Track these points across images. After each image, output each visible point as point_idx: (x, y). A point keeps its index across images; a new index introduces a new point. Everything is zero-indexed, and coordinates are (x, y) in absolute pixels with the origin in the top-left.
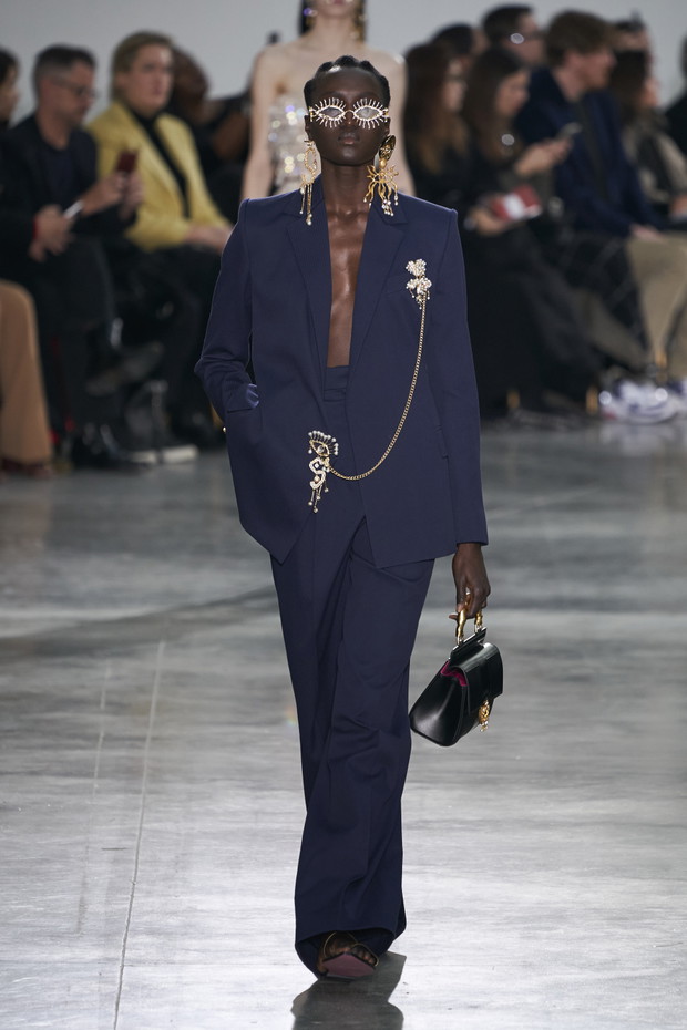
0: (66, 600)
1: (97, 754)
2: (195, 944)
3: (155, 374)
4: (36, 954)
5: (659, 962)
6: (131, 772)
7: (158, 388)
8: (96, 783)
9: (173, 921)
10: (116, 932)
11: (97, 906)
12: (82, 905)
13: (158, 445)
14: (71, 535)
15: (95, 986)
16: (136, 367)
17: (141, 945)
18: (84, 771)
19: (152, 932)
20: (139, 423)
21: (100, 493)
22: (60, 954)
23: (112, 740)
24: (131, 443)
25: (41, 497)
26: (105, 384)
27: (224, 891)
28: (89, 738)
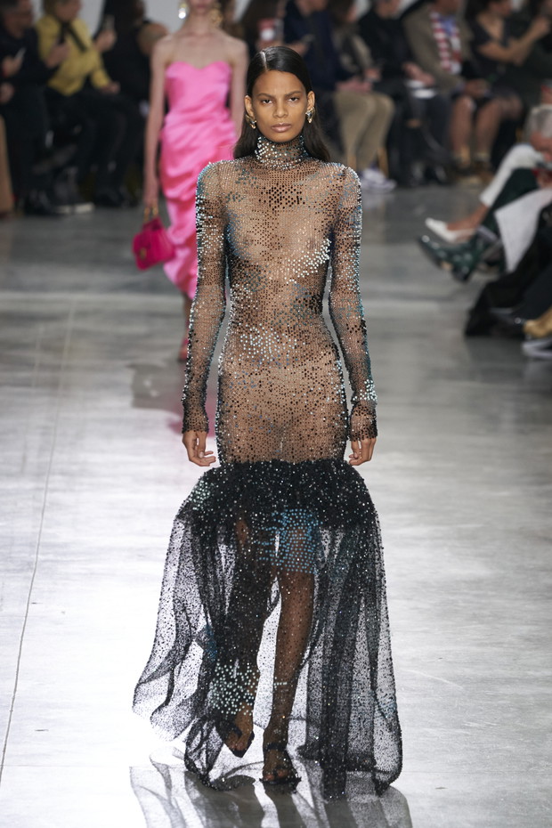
0: (19, 288)
1: (34, 374)
2: (87, 480)
3: (71, 163)
6: (53, 384)
7: (72, 171)
8: (33, 391)
9: (74, 468)
10: (42, 473)
11: (33, 458)
12: (24, 458)
13: (73, 202)
14: (23, 252)
15: (30, 503)
16: (61, 158)
17: (57, 481)
18: (26, 384)
19: (63, 473)
20: (62, 190)
21: (40, 230)
22: (11, 485)
23: (42, 367)
24: (56, 201)
25: (7, 230)
26: (43, 168)
27: (103, 452)
28: (29, 365)
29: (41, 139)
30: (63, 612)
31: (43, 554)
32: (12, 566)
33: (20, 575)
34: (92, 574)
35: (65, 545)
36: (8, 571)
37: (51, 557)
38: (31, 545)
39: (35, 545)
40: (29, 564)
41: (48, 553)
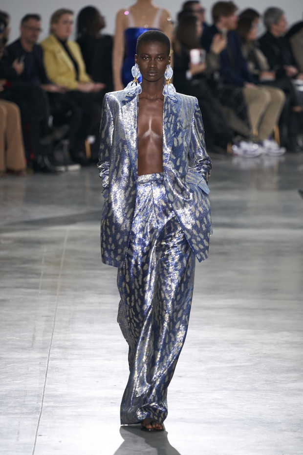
1: (40, 280)
2: (76, 352)
3: (65, 137)
4: (16, 355)
5: (250, 360)
6: (54, 287)
7: (66, 142)
8: (40, 291)
9: (68, 343)
10: (46, 347)
11: (39, 338)
12: (34, 337)
13: (66, 164)
14: (32, 197)
15: (38, 368)
16: (59, 134)
17: (56, 352)
18: (35, 286)
19: (60, 347)
20: (59, 156)
21: (44, 182)
22: (25, 355)
23: (46, 275)
24: (55, 163)
25: (22, 183)
26: (47, 141)
27: (87, 332)
28: (37, 274)
29: (46, 121)
30: (60, 442)
31: (46, 402)
32: (25, 411)
33: (30, 416)
34: (80, 415)
35: (62, 396)
36: (23, 413)
37: (52, 404)
38: (38, 396)
39: (42, 396)
40: (37, 409)
41: (50, 402)
